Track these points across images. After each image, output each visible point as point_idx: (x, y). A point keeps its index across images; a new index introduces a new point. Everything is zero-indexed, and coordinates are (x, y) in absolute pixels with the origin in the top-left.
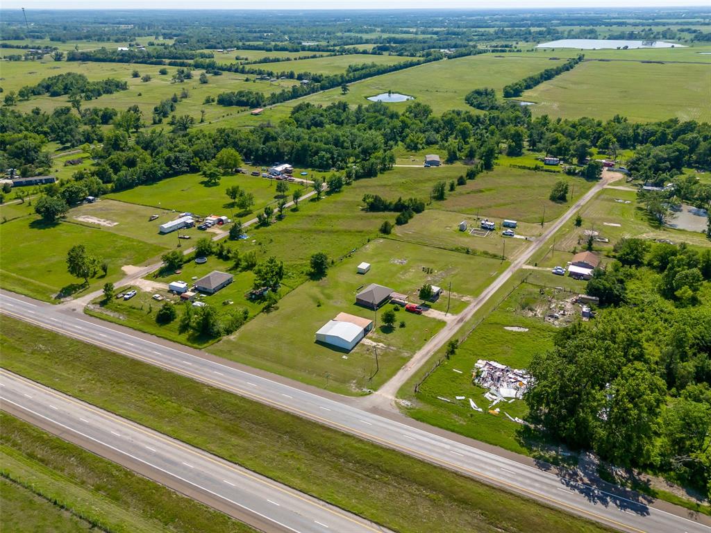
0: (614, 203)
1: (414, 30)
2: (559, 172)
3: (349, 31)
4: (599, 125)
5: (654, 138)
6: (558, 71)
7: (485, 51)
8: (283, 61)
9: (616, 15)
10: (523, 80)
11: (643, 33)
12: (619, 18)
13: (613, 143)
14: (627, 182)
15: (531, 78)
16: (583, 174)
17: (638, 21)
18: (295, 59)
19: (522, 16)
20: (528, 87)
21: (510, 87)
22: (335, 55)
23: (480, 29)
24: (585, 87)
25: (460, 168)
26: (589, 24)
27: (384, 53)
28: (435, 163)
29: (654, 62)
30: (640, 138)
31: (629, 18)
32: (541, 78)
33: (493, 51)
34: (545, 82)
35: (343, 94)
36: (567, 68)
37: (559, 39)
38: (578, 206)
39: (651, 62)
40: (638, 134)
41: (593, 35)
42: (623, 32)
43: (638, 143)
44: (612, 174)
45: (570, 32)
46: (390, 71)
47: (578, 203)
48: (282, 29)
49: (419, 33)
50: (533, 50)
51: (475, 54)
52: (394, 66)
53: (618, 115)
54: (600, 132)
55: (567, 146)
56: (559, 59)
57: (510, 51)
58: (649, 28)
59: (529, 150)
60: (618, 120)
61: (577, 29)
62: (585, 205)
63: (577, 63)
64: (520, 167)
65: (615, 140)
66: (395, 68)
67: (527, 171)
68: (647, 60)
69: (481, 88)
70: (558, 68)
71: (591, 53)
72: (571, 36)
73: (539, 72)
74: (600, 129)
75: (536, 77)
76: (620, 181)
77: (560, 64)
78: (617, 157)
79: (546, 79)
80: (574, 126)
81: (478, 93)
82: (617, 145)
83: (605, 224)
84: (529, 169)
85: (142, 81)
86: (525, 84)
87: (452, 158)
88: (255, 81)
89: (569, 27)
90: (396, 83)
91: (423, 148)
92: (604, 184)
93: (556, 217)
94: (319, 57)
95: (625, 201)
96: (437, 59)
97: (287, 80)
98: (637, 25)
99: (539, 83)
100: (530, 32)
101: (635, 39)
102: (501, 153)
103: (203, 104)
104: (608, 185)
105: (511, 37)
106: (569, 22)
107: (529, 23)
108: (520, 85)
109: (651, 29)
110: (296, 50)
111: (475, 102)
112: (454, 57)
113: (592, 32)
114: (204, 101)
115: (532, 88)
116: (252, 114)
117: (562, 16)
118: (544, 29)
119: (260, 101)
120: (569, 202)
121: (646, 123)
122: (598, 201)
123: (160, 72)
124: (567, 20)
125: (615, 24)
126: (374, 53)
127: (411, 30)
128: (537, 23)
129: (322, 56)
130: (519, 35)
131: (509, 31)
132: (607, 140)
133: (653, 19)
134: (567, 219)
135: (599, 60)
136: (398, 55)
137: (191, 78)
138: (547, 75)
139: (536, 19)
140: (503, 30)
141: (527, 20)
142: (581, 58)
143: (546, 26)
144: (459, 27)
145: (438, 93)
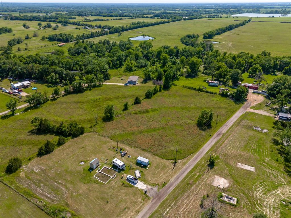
0: (253, 132)
1: (178, 10)
2: (215, 93)
3: (150, 10)
4: (251, 57)
5: (288, 67)
6: (237, 26)
7: (204, 17)
8: (105, 20)
9: (270, 5)
10: (216, 30)
11: (282, 11)
12: (271, 6)
13: (259, 71)
14: (266, 106)
15: (220, 29)
16: (232, 97)
17: (280, 7)
18: (112, 20)
19: (228, 5)
20: (218, 34)
21: (206, 33)
22: (132, 18)
23: (208, 9)
24: (249, 34)
25: (150, 85)
26: (257, 9)
27: (156, 18)
28: (133, 83)
29: (287, 23)
30: (278, 67)
31: (276, 6)
32: (227, 29)
33: (208, 17)
34: (228, 31)
35: (118, 36)
36: (241, 25)
37: (243, 13)
38: (219, 134)
39: (285, 23)
40: (277, 64)
41: (258, 12)
42: (272, 11)
43: (277, 70)
44: (255, 96)
45: (248, 10)
46: (152, 25)
47: (219, 131)
48: (121, 9)
49: (180, 11)
50: (228, 17)
51: (199, 19)
52: (154, 23)
53: (265, 51)
54: (251, 62)
55: (226, 73)
56: (239, 21)
57: (216, 17)
58: (285, 9)
60: (264, 54)
61: (251, 10)
62: (226, 133)
63: (247, 22)
64: (189, 88)
65: (261, 68)
66: (155, 24)
67: (193, 91)
68: (283, 22)
69: (191, 34)
70: (236, 24)
71: (256, 19)
72: (248, 12)
73: (226, 26)
74: (252, 60)
75: (223, 29)
76: (261, 104)
77: (238, 23)
78: (261, 81)
79: (229, 30)
81: (189, 36)
82: (262, 72)
83: (239, 165)
84: (195, 89)
85: (24, 28)
86: (216, 32)
87: (147, 79)
88: (80, 29)
89: (247, 9)
90: (150, 31)
91: (135, 70)
92: (247, 107)
93: (193, 151)
94: (124, 19)
95: (262, 130)
96: (179, 20)
97: (97, 29)
98: (279, 8)
99: (225, 31)
100: (229, 11)
101: (278, 13)
102: (182, 75)
103: (40, 40)
104: (251, 108)
105: (220, 12)
106: (248, 7)
107: (231, 7)
108: (212, 32)
109: (286, 10)
110: (117, 16)
111: (185, 41)
112: (188, 19)
113: (258, 10)
114: (41, 38)
115: (221, 34)
116: (58, 46)
117: (246, 5)
118: (236, 9)
119: (69, 39)
120: (213, 128)
121: (282, 56)
122: (239, 128)
123: (38, 24)
124: (248, 6)
125: (269, 8)
126: (151, 18)
127: (177, 10)
128: (234, 7)
129: (125, 19)
130: (224, 11)
131: (220, 10)
132: (255, 69)
133: (287, 6)
134: (203, 155)
135: (259, 22)
136: (162, 19)
137: (50, 27)
138: (230, 28)
139: (234, 6)
140: (217, 10)
141: (230, 6)
142: (249, 21)
143: (237, 8)
144: (199, 8)
145: (169, 37)
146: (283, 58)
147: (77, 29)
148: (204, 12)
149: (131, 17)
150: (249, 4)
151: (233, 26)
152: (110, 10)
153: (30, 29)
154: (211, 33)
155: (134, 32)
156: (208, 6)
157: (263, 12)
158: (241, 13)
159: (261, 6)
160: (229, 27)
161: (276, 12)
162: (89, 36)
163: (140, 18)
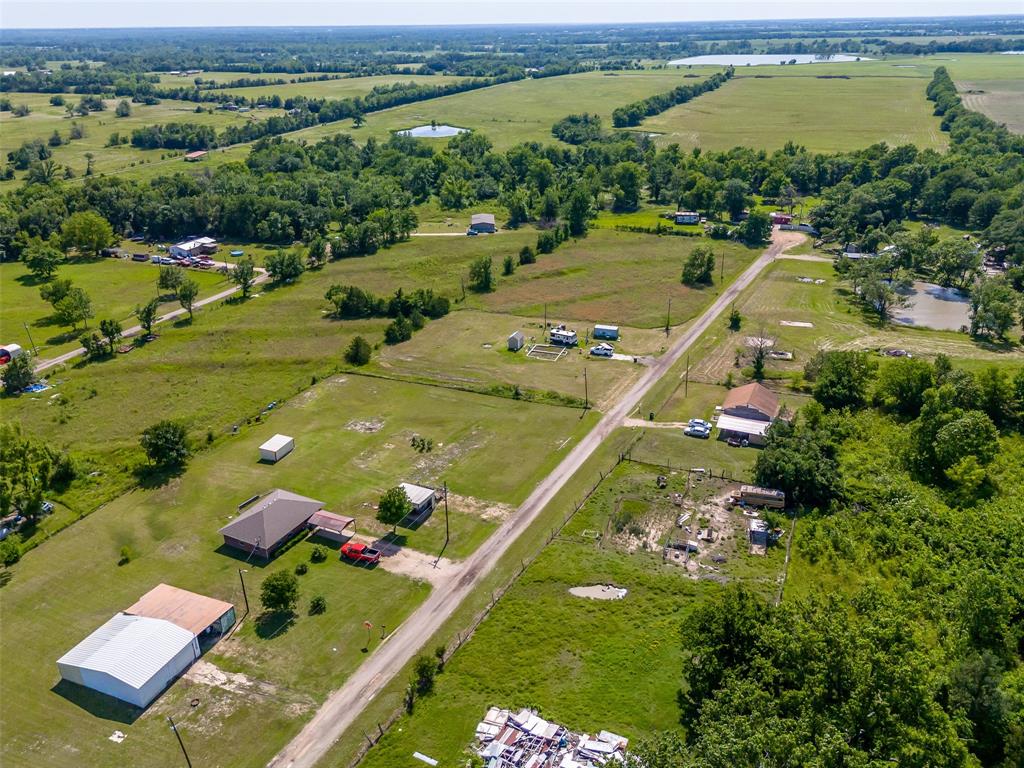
0: (797, 285)
1: (491, 47)
2: (699, 235)
3: (393, 49)
4: (762, 158)
5: (851, 175)
6: (698, 91)
7: (590, 69)
9: (776, 27)
10: (644, 101)
11: (815, 46)
12: (780, 30)
13: (786, 186)
14: (815, 247)
15: (656, 99)
16: (739, 237)
17: (806, 33)
18: (293, 82)
19: (648, 30)
20: (652, 112)
21: (622, 110)
22: (359, 76)
23: (587, 45)
24: (737, 111)
25: (529, 235)
26: (741, 38)
27: (436, 72)
28: (488, 228)
29: (835, 77)
30: (828, 177)
31: (793, 30)
32: (672, 100)
33: (602, 69)
34: (677, 106)
35: (355, 128)
36: (710, 86)
37: (700, 55)
38: (733, 292)
40: (825, 171)
41: (745, 48)
42: (788, 45)
43: (825, 185)
44: (787, 235)
45: (713, 45)
46: (440, 95)
47: (732, 287)
49: (499, 50)
50: (660, 67)
51: (575, 72)
52: (446, 87)
53: (790, 143)
54: (764, 170)
55: (710, 192)
56: (698, 76)
57: (627, 69)
58: (823, 39)
59: (650, 202)
60: (791, 150)
61: (723, 43)
62: (747, 289)
63: (724, 81)
64: (633, 230)
65: (789, 180)
66: (449, 91)
67: (644, 236)
68: (824, 75)
69: (578, 113)
70: (694, 86)
71: (745, 69)
72: (715, 51)
73: (668, 92)
74: (765, 164)
75: (664, 98)
76: (802, 246)
77: (700, 81)
78: (793, 207)
79: (679, 102)
80: (722, 160)
81: (573, 120)
82: (792, 188)
83: (784, 323)
84: (648, 231)
85: (13, 115)
86: (646, 107)
87: (517, 219)
88: (210, 112)
89: (712, 42)
90: (445, 111)
91: (471, 204)
92: (776, 253)
93: (693, 314)
94: (333, 79)
95: (815, 280)
96: (517, 79)
97: (268, 110)
98: (806, 37)
99: (668, 107)
100: (657, 47)
101: (805, 52)
102: (602, 208)
103: (106, 147)
104: (783, 253)
105: (631, 53)
106: (712, 36)
107: (657, 37)
108: (638, 108)
109: (825, 41)
110: (300, 71)
111: (567, 134)
112: (544, 76)
113: (744, 45)
114: (107, 142)
115: (658, 114)
116: (186, 160)
117: (703, 29)
118: (677, 43)
119: (207, 139)
120: (717, 285)
121: (836, 153)
122: (768, 283)
123: (51, 102)
124: (710, 33)
125: (775, 37)
126: (421, 72)
127: (486, 47)
128: (668, 37)
129: (337, 78)
130: (642, 51)
131: (629, 47)
132: (776, 181)
133: (827, 30)
134: (713, 318)
135: (757, 77)
136: (458, 75)
137: (101, 110)
138: (681, 96)
139: (667, 33)
140: (619, 45)
141: (654, 34)
142: (729, 75)
143: (680, 40)
144: (557, 43)
145: (511, 124)
146: (837, 156)
147: (199, 110)
148: (578, 53)
149: (353, 72)
150: (711, 24)
151: (689, 92)
152: (248, 51)
153: (33, 115)
154: (635, 109)
155: (397, 116)
156: (581, 33)
157: (760, 49)
158: (696, 54)
159: (751, 31)
160: (678, 94)
161: (800, 50)
162: (263, 129)
163: (385, 74)
